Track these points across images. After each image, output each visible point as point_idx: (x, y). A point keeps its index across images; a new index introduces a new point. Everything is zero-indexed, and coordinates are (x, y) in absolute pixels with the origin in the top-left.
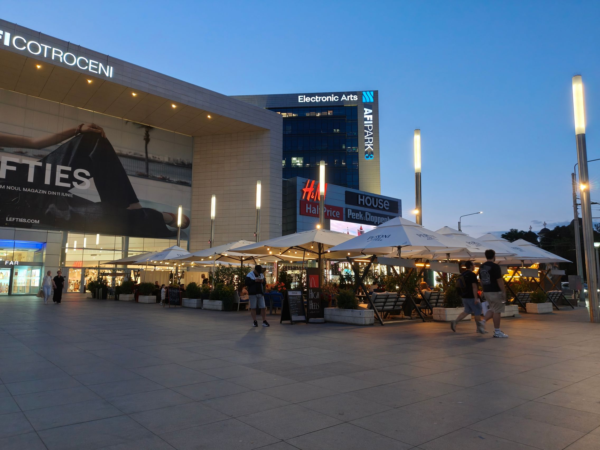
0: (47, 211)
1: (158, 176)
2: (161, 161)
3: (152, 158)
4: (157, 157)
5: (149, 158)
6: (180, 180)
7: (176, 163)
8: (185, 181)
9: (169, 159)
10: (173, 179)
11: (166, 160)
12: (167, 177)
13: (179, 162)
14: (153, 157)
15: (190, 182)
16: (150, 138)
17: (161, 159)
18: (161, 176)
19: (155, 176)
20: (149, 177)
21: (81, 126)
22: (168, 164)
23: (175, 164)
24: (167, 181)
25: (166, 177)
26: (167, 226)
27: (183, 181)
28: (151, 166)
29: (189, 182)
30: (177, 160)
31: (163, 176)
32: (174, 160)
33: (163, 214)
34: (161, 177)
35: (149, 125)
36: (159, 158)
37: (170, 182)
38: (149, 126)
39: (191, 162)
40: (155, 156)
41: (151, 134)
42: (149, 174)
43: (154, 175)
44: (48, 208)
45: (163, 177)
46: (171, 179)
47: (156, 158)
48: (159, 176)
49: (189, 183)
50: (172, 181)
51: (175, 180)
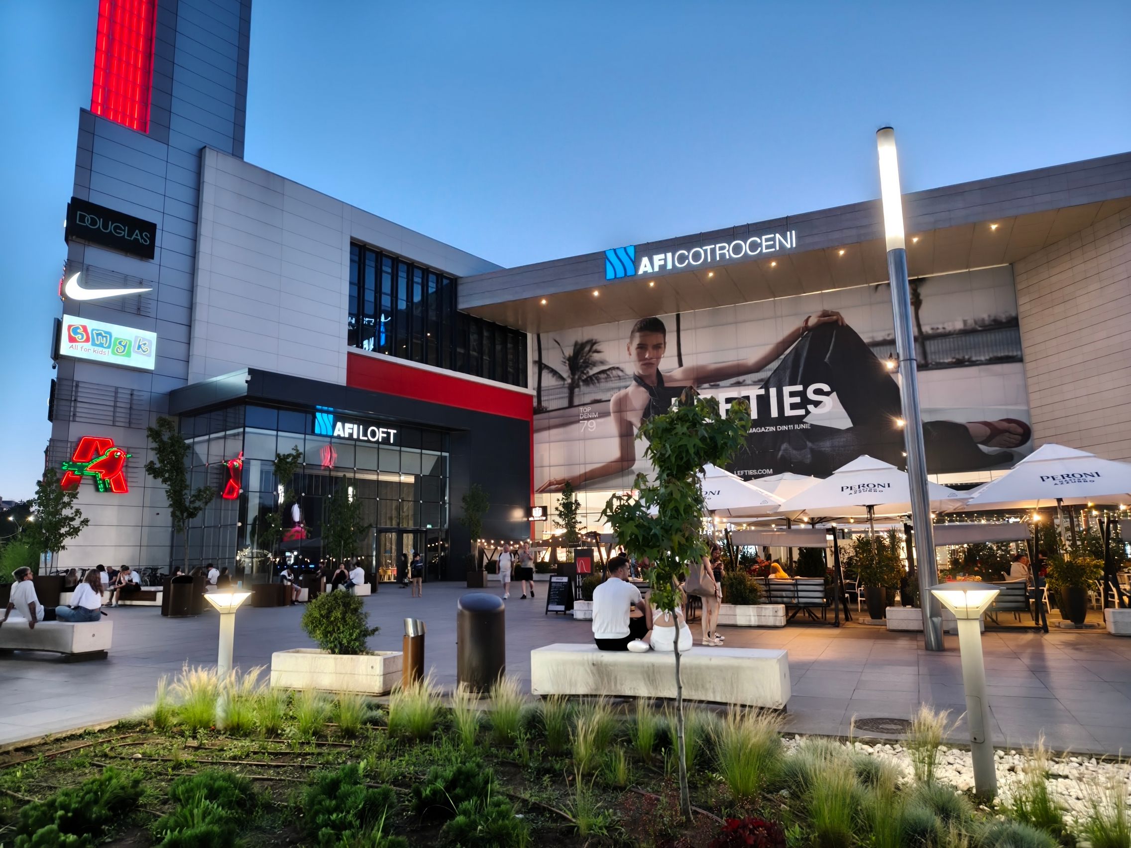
0: (780, 454)
1: (946, 361)
2: (950, 332)
3: (930, 332)
4: (940, 326)
5: (924, 333)
6: (995, 354)
7: (980, 327)
8: (1006, 354)
9: (965, 322)
10: (978, 358)
11: (959, 325)
12: (967, 357)
13: (987, 323)
14: (932, 329)
15: (1019, 353)
16: (921, 297)
17: (949, 327)
18: (954, 358)
19: (942, 361)
20: (930, 366)
21: (807, 321)
24: (967, 363)
25: (964, 357)
26: (981, 446)
27: (1002, 354)
28: (931, 346)
29: (1015, 354)
30: (983, 320)
31: (957, 356)
33: (968, 425)
36: (944, 328)
38: (918, 279)
39: (1014, 314)
40: (935, 326)
41: (923, 291)
42: (930, 361)
43: (938, 361)
44: (779, 450)
46: (974, 359)
47: (938, 328)
48: (950, 360)
49: (1017, 356)
50: (977, 361)
51: (983, 358)
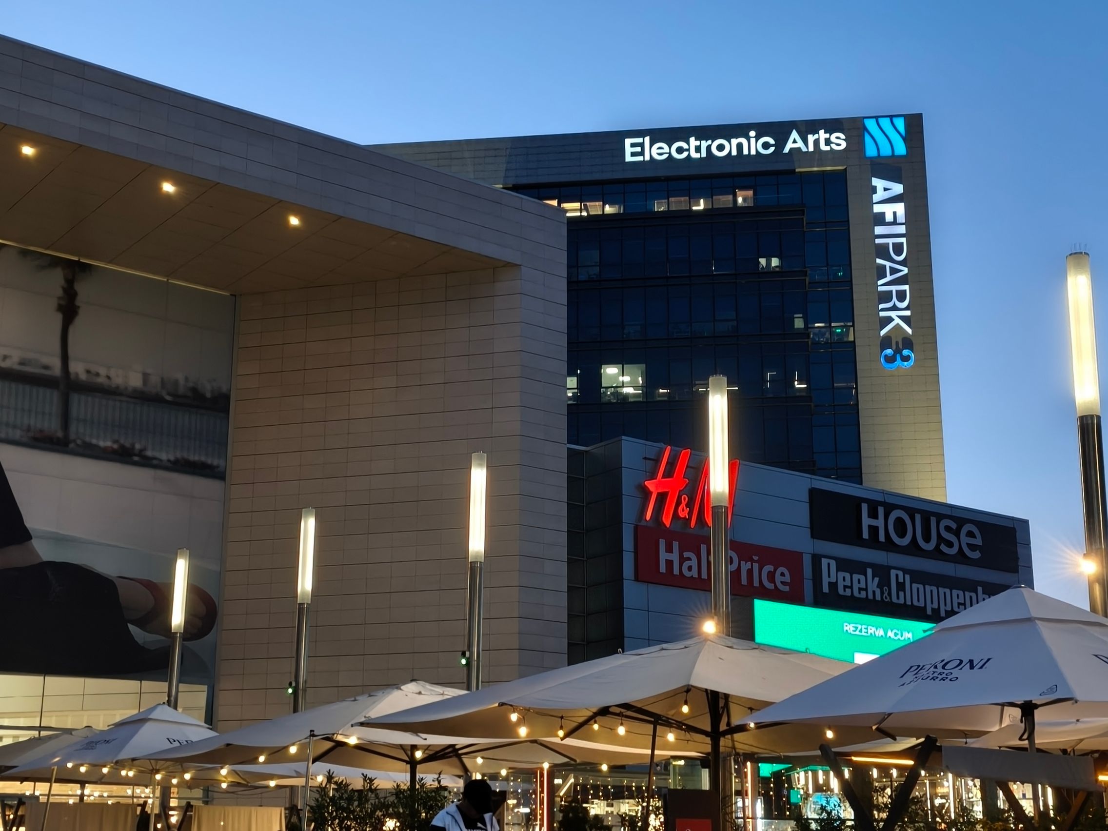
1: (102, 444)
2: (117, 387)
3: (83, 377)
4: (103, 371)
5: (72, 377)
6: (185, 455)
7: (169, 394)
8: (203, 459)
9: (146, 376)
10: (157, 454)
11: (135, 381)
12: (138, 446)
13: (181, 391)
14: (88, 372)
15: (222, 463)
16: (78, 302)
17: (118, 380)
18: (115, 442)
19: (94, 441)
20: (72, 445)
22: (142, 397)
23: (168, 398)
24: (136, 458)
25: (133, 445)
26: (131, 627)
27: (196, 458)
28: (80, 405)
29: (215, 462)
30: (176, 382)
31: (122, 441)
32: (163, 383)
33: (116, 581)
34: (115, 446)
35: (76, 259)
36: (109, 377)
37: (146, 462)
38: (78, 263)
39: (224, 390)
40: (94, 368)
41: (85, 290)
42: (72, 436)
43: (87, 439)
45: (122, 447)
46: (149, 453)
47: (98, 375)
48: (109, 444)
49: (218, 467)
50: (155, 458)
51: (164, 456)
